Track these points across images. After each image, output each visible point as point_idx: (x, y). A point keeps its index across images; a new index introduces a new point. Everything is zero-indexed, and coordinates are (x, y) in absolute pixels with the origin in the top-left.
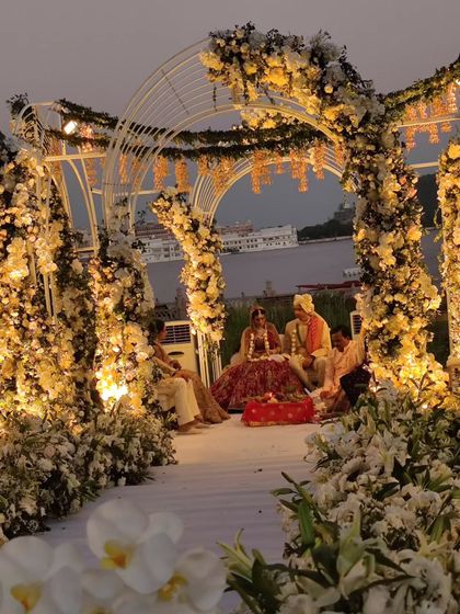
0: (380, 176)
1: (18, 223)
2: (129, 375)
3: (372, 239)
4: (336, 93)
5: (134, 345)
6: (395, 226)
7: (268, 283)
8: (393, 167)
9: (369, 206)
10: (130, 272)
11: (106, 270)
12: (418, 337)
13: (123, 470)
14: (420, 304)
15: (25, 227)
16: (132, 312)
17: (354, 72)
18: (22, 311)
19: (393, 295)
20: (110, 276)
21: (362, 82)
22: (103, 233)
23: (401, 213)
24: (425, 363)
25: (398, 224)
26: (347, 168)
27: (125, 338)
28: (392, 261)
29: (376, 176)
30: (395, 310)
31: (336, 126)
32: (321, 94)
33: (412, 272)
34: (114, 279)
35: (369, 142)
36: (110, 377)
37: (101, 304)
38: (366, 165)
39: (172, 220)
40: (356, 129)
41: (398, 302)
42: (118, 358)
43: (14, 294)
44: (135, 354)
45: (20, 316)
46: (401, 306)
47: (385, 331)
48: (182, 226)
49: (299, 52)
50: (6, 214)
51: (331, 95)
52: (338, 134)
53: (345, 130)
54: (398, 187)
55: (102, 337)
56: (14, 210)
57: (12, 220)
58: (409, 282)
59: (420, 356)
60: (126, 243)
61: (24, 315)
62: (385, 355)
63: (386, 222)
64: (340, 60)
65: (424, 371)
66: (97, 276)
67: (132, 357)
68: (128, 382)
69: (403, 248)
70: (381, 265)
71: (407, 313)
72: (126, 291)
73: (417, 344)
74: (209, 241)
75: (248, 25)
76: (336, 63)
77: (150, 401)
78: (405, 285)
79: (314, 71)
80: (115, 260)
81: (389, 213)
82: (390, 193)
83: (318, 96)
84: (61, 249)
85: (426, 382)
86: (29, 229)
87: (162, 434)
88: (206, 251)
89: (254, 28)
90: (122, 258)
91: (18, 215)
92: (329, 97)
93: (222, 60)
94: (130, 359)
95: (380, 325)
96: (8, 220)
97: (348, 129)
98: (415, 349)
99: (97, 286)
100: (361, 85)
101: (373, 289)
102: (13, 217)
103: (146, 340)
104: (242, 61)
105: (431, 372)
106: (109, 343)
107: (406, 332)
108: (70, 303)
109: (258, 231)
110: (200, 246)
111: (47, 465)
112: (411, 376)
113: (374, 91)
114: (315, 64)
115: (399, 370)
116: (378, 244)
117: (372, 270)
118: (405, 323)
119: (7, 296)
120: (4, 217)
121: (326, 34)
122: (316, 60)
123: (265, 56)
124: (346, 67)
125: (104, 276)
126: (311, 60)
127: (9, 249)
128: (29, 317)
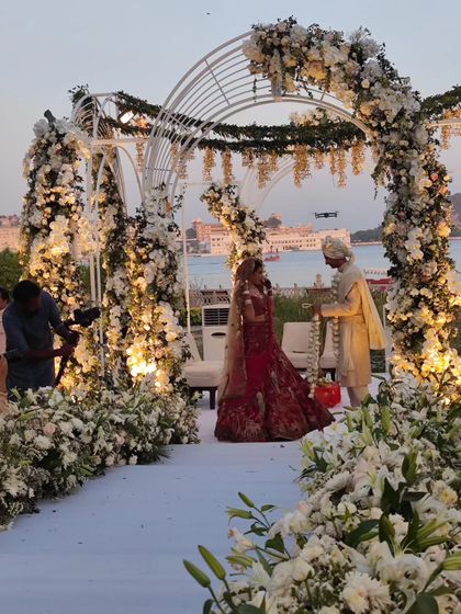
0: (412, 172)
1: (62, 202)
2: (158, 354)
3: (401, 234)
4: (373, 88)
5: (165, 324)
6: (423, 222)
7: (318, 276)
8: (426, 163)
9: (399, 200)
10: (165, 254)
11: (141, 251)
12: (442, 332)
13: (136, 448)
14: (446, 300)
15: (69, 206)
16: (165, 292)
17: (392, 69)
18: (61, 286)
19: (419, 289)
20: (145, 257)
21: (399, 79)
22: (141, 215)
23: (431, 209)
24: (447, 358)
25: (427, 219)
26: (380, 162)
27: (156, 316)
28: (420, 255)
29: (408, 172)
30: (421, 303)
31: (371, 121)
32: (358, 89)
33: (439, 268)
34: (148, 260)
35: (403, 137)
36: (140, 354)
37: (135, 283)
38: (399, 161)
39: (221, 211)
40: (391, 124)
41: (424, 296)
42: (148, 337)
43: (55, 270)
44: (165, 333)
45: (60, 290)
46: (427, 300)
47: (409, 324)
48: (229, 216)
49: (338, 47)
50: (51, 193)
51: (368, 90)
52: (373, 129)
53: (379, 124)
54: (429, 184)
55: (134, 315)
56: (58, 189)
57: (57, 199)
58: (436, 277)
59: (443, 351)
60: (162, 225)
61: (64, 290)
62: (408, 348)
63: (416, 217)
64: (379, 57)
65: (447, 366)
66: (132, 256)
67: (162, 336)
68: (157, 360)
69: (432, 243)
70: (408, 259)
71: (432, 308)
72: (160, 272)
73: (441, 338)
74: (253, 232)
75: (290, 19)
76: (374, 59)
77: (177, 380)
78: (431, 280)
79: (352, 66)
80: (151, 241)
81: (419, 209)
82: (421, 188)
83: (355, 91)
84: (115, 231)
85: (447, 377)
86: (73, 208)
87: (184, 413)
88: (251, 241)
89: (295, 22)
90: (157, 240)
91: (63, 195)
92: (365, 92)
93: (263, 52)
94: (159, 338)
95: (404, 318)
96: (53, 198)
97: (383, 124)
98: (438, 344)
99: (133, 265)
100: (398, 82)
101: (399, 282)
102: (58, 196)
103: (177, 320)
104: (282, 54)
105: (453, 367)
106: (140, 321)
107: (430, 327)
108: (120, 282)
109: (317, 232)
110: (245, 236)
111: (45, 442)
112: (433, 370)
113: (410, 88)
114: (353, 59)
115: (422, 363)
116: (407, 238)
117: (399, 264)
118: (430, 317)
119: (48, 271)
120: (49, 196)
121: (367, 30)
122: (354, 54)
123: (305, 49)
124: (384, 63)
125: (139, 256)
126: (350, 55)
127: (52, 226)
128: (68, 292)
